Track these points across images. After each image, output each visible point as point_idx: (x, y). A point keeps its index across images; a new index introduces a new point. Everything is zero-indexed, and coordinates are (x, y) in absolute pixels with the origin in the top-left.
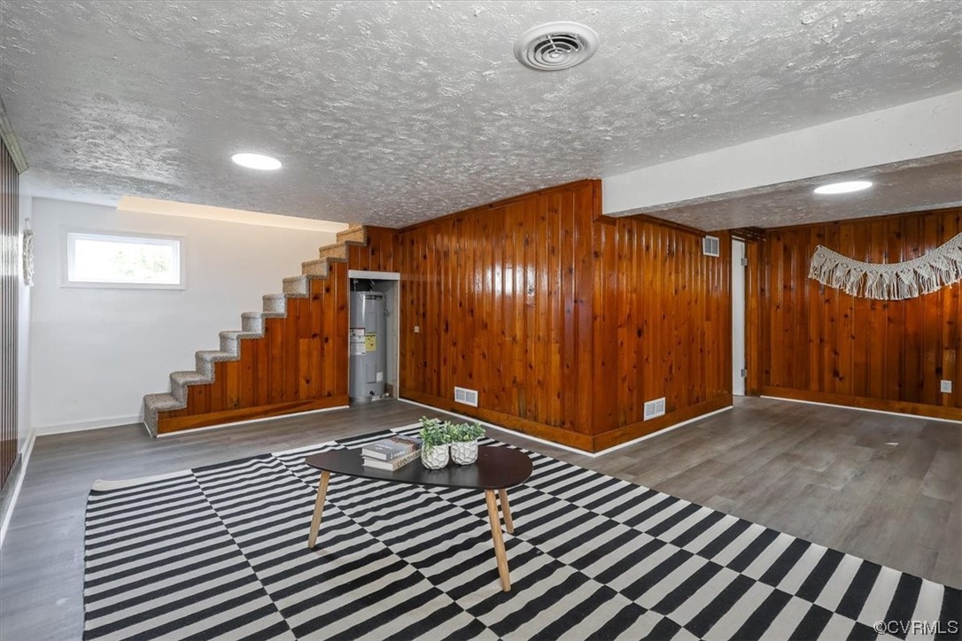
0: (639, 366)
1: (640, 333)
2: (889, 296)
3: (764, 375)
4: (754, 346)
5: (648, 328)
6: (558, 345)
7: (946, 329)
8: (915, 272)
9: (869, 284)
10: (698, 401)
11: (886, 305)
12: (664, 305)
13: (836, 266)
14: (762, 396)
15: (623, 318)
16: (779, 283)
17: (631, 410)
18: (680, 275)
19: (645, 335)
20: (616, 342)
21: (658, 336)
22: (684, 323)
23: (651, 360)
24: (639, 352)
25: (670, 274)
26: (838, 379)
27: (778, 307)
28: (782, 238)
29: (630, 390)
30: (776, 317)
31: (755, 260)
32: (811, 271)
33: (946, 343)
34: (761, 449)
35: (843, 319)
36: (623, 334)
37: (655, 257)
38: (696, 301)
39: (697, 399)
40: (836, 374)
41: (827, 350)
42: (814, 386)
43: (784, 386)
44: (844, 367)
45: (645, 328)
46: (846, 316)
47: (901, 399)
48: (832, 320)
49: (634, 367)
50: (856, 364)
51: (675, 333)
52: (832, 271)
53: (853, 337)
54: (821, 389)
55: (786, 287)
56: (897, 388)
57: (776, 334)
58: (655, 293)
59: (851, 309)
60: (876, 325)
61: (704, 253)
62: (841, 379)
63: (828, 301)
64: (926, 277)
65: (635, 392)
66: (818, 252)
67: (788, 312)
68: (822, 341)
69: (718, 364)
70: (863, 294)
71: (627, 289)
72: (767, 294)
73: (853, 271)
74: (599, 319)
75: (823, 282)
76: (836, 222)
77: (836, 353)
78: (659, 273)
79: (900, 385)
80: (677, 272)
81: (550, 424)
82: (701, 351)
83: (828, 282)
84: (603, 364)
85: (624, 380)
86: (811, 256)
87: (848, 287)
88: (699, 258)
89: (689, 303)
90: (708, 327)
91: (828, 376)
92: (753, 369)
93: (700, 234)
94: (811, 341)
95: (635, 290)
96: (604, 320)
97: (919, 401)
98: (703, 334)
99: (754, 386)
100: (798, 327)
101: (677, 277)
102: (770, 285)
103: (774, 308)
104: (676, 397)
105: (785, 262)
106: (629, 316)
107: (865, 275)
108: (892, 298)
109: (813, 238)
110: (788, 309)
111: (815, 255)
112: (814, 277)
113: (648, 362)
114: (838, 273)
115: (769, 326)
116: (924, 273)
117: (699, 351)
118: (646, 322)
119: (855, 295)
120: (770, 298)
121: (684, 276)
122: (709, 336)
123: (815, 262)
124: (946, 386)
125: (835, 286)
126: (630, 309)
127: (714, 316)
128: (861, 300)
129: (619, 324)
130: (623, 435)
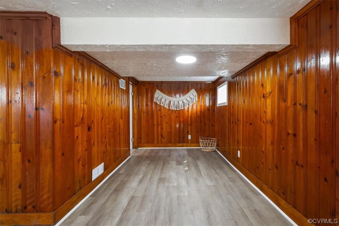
0: (89, 150)
1: (89, 129)
2: (176, 109)
3: (139, 139)
4: (136, 128)
5: (94, 126)
6: (19, 144)
7: (189, 119)
8: (183, 101)
9: (171, 104)
10: (118, 159)
11: (175, 111)
12: (102, 111)
13: (162, 98)
14: (139, 148)
15: (78, 120)
16: (144, 103)
17: (84, 178)
18: (110, 96)
19: (93, 130)
20: (74, 136)
21: (100, 129)
22: (112, 121)
23: (96, 144)
24: (89, 141)
25: (105, 95)
26: (163, 138)
27: (144, 112)
28: (145, 86)
29: (83, 166)
30: (144, 116)
31: (136, 93)
32: (155, 99)
33: (189, 124)
34: (150, 179)
35: (164, 117)
36: (78, 131)
37: (98, 84)
38: (117, 110)
39: (118, 158)
40: (162, 136)
41: (159, 128)
42: (156, 142)
43: (146, 143)
44: (164, 134)
45: (92, 125)
46: (165, 115)
47: (179, 143)
48: (161, 117)
49: (86, 150)
50: (168, 132)
51: (108, 126)
52: (161, 99)
53: (167, 123)
54: (158, 143)
55: (147, 105)
56: (178, 139)
57: (144, 123)
58: (98, 105)
59: (166, 113)
60: (173, 118)
61: (120, 87)
62: (164, 138)
63: (160, 110)
64: (185, 103)
65: (86, 166)
66: (157, 92)
67: (147, 114)
68: (158, 125)
69: (125, 139)
70: (170, 108)
71: (81, 101)
72: (140, 107)
73: (167, 100)
74: (58, 122)
75: (158, 103)
76: (162, 82)
77: (162, 129)
78: (100, 94)
79: (179, 138)
80: (109, 94)
81: (11, 212)
82: (119, 134)
83: (160, 103)
84: (63, 154)
85: (79, 160)
86: (155, 93)
87: (166, 105)
88: (118, 89)
89: (114, 111)
90: (121, 122)
91: (160, 137)
92: (135, 138)
93: (118, 77)
94: (155, 125)
95: (86, 103)
96: (63, 122)
97: (184, 142)
98: (120, 126)
99: (136, 145)
100: (151, 120)
101: (109, 97)
102: (141, 104)
103: (143, 113)
104: (109, 160)
105: (146, 95)
106: (82, 118)
107: (170, 101)
108: (177, 109)
109: (155, 87)
110: (147, 113)
111: (156, 93)
112: (156, 101)
113: (94, 145)
114: (163, 100)
115: (141, 120)
116: (185, 101)
117: (118, 134)
118: (93, 122)
119: (168, 108)
120: (141, 109)
121: (112, 97)
122: (122, 126)
123: (156, 96)
124: (190, 137)
125: (162, 105)
126: (83, 114)
127: (123, 117)
128: (169, 110)
129: (75, 124)
130: (79, 197)
